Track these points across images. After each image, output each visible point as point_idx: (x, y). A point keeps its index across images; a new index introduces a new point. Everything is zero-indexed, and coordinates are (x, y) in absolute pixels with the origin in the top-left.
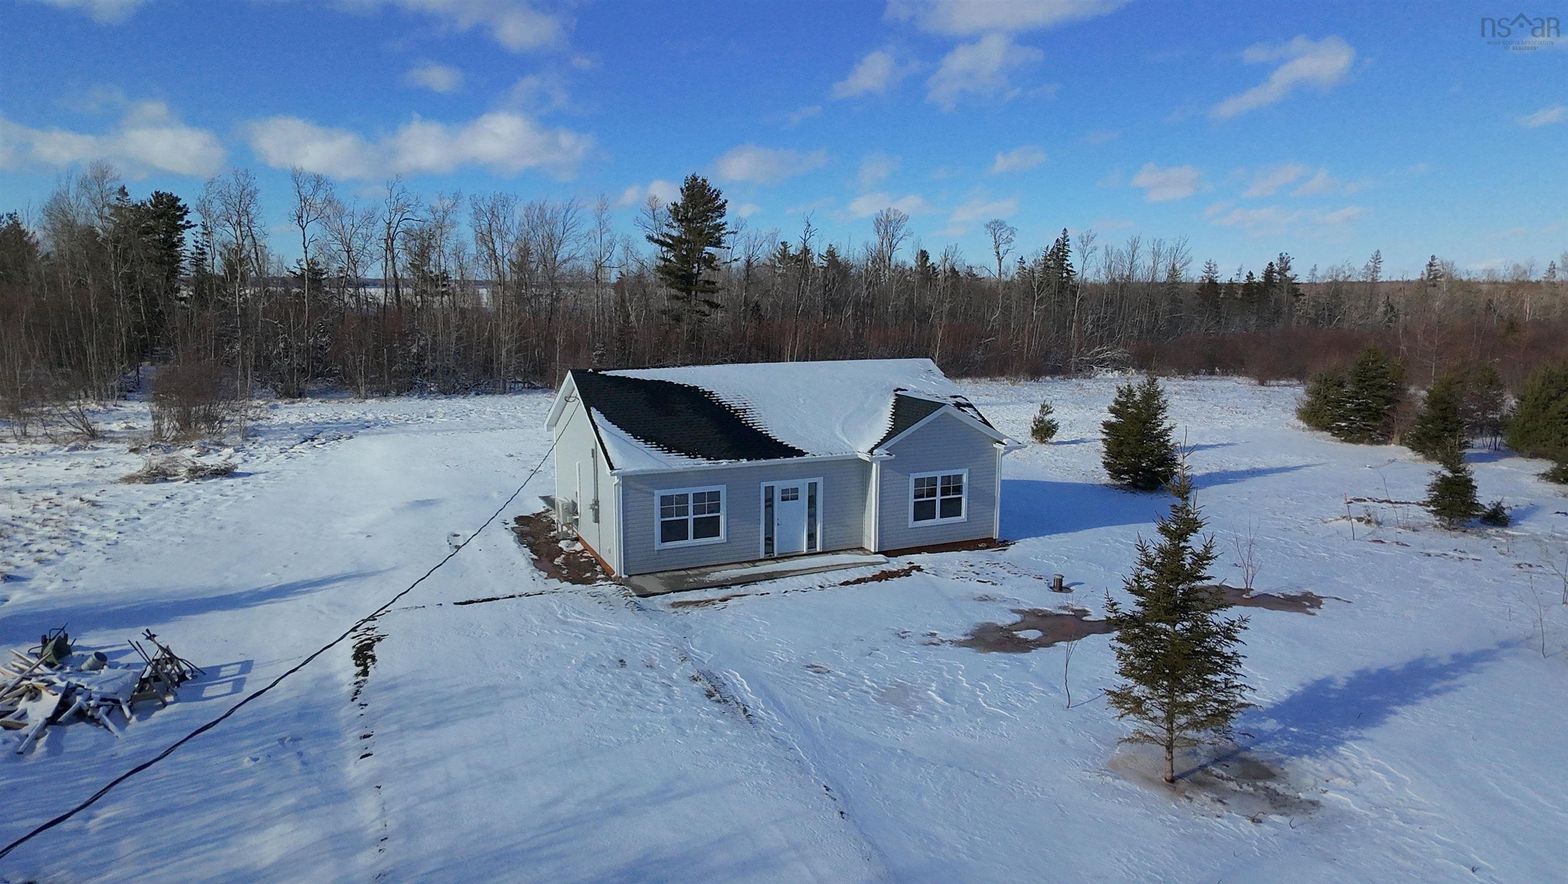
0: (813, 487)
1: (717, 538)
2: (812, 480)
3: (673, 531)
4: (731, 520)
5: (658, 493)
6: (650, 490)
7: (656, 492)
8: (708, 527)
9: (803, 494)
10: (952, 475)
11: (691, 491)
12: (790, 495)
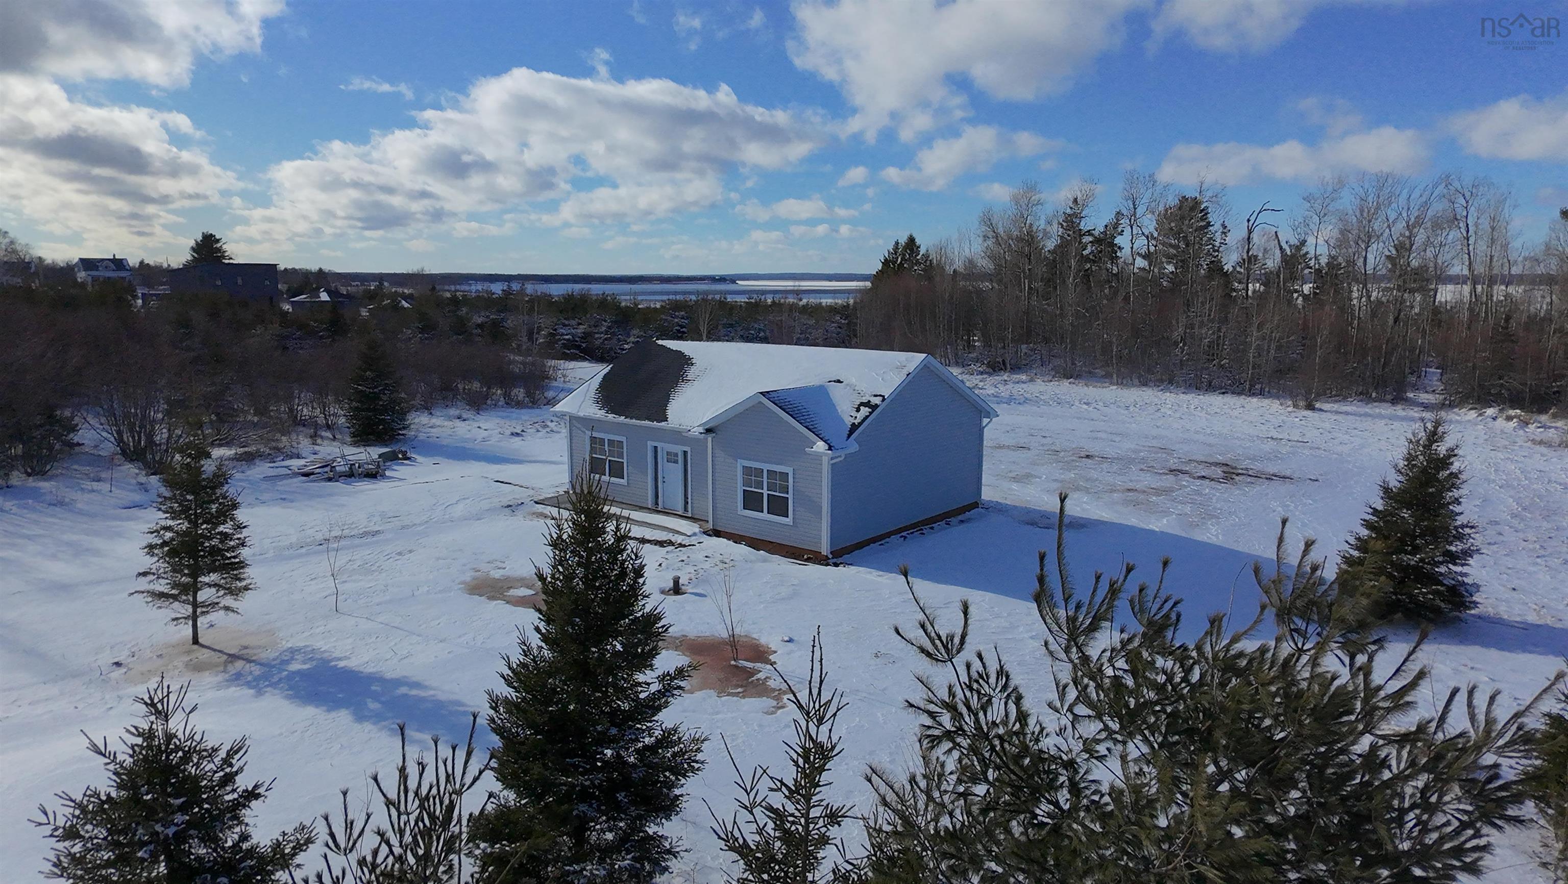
0: (685, 453)
1: (622, 480)
3: (597, 466)
4: (630, 468)
5: (589, 434)
6: (585, 430)
7: (587, 432)
8: (617, 470)
9: (680, 459)
10: (778, 471)
11: (607, 437)
12: (672, 458)
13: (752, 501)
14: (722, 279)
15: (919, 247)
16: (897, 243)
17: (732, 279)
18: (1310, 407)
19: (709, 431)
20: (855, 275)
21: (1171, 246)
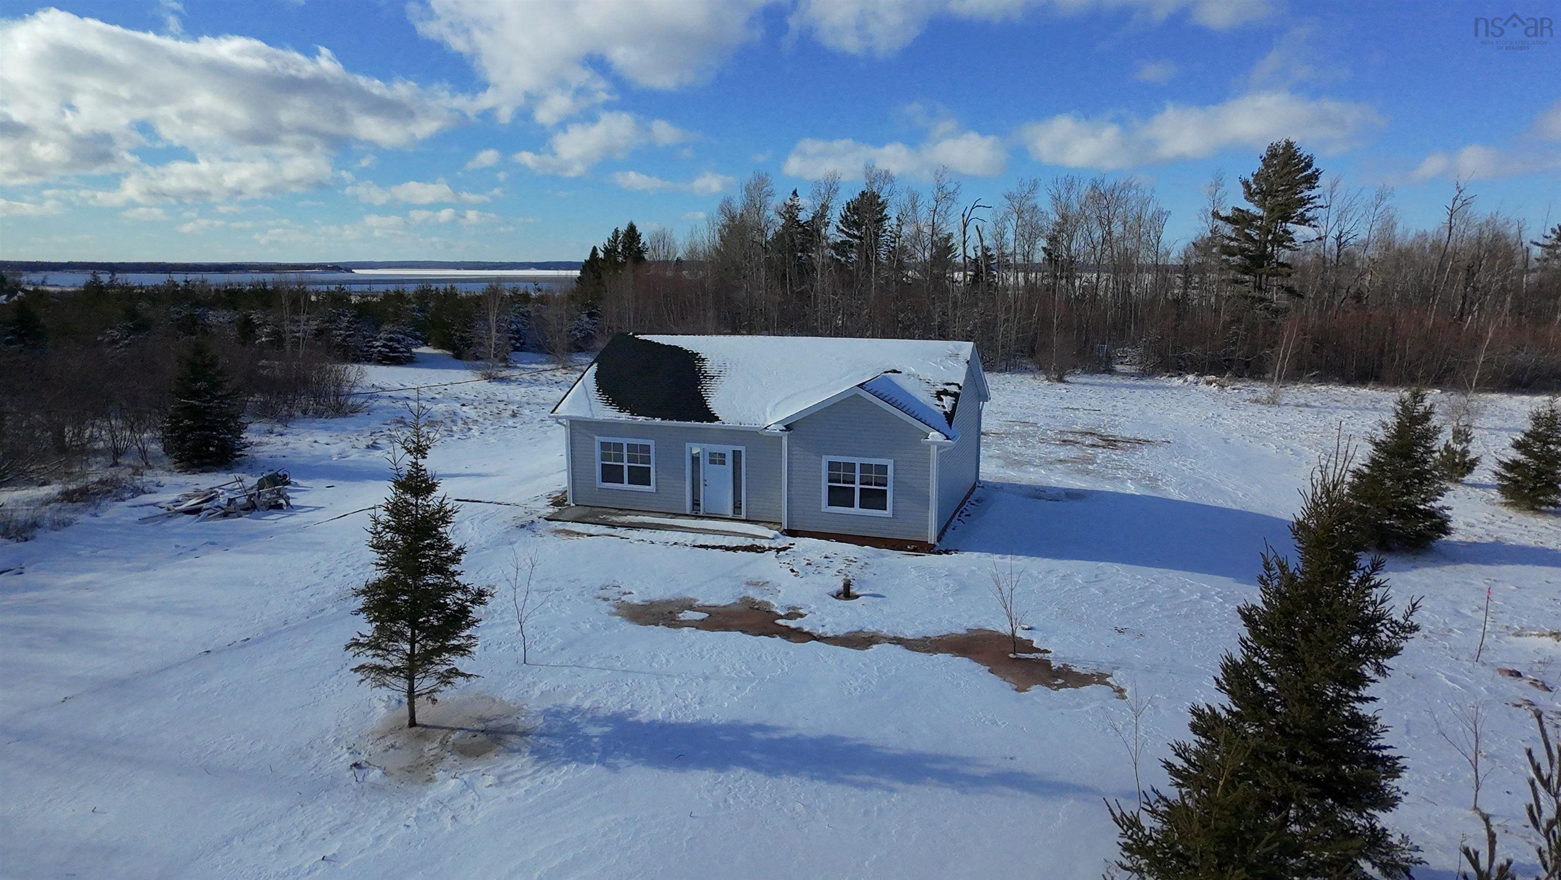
0: (736, 455)
1: (648, 487)
2: (737, 448)
3: (611, 474)
4: (659, 473)
5: (598, 439)
6: (592, 435)
7: (597, 438)
8: (640, 476)
9: (729, 460)
10: (874, 464)
11: (625, 441)
12: (717, 459)
13: (839, 496)
14: (336, 268)
15: (640, 236)
16: (616, 231)
17: (348, 268)
18: (1060, 380)
19: (788, 428)
20: (485, 263)
21: (855, 236)
